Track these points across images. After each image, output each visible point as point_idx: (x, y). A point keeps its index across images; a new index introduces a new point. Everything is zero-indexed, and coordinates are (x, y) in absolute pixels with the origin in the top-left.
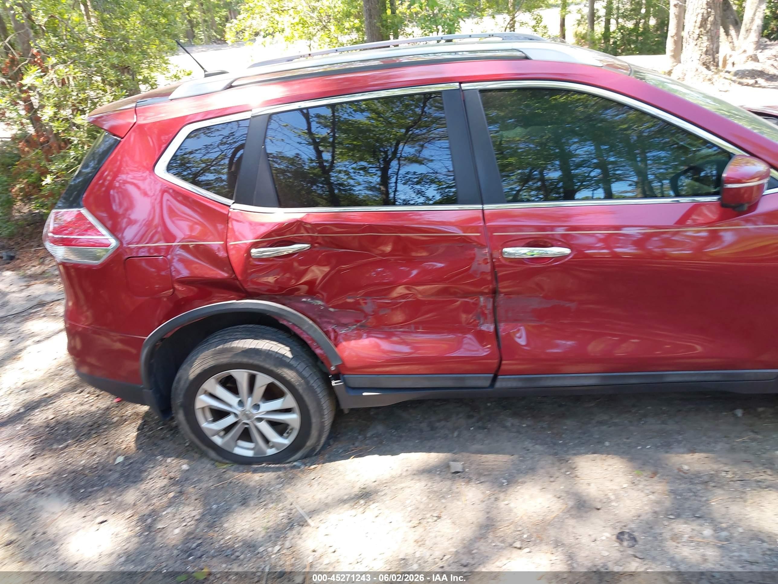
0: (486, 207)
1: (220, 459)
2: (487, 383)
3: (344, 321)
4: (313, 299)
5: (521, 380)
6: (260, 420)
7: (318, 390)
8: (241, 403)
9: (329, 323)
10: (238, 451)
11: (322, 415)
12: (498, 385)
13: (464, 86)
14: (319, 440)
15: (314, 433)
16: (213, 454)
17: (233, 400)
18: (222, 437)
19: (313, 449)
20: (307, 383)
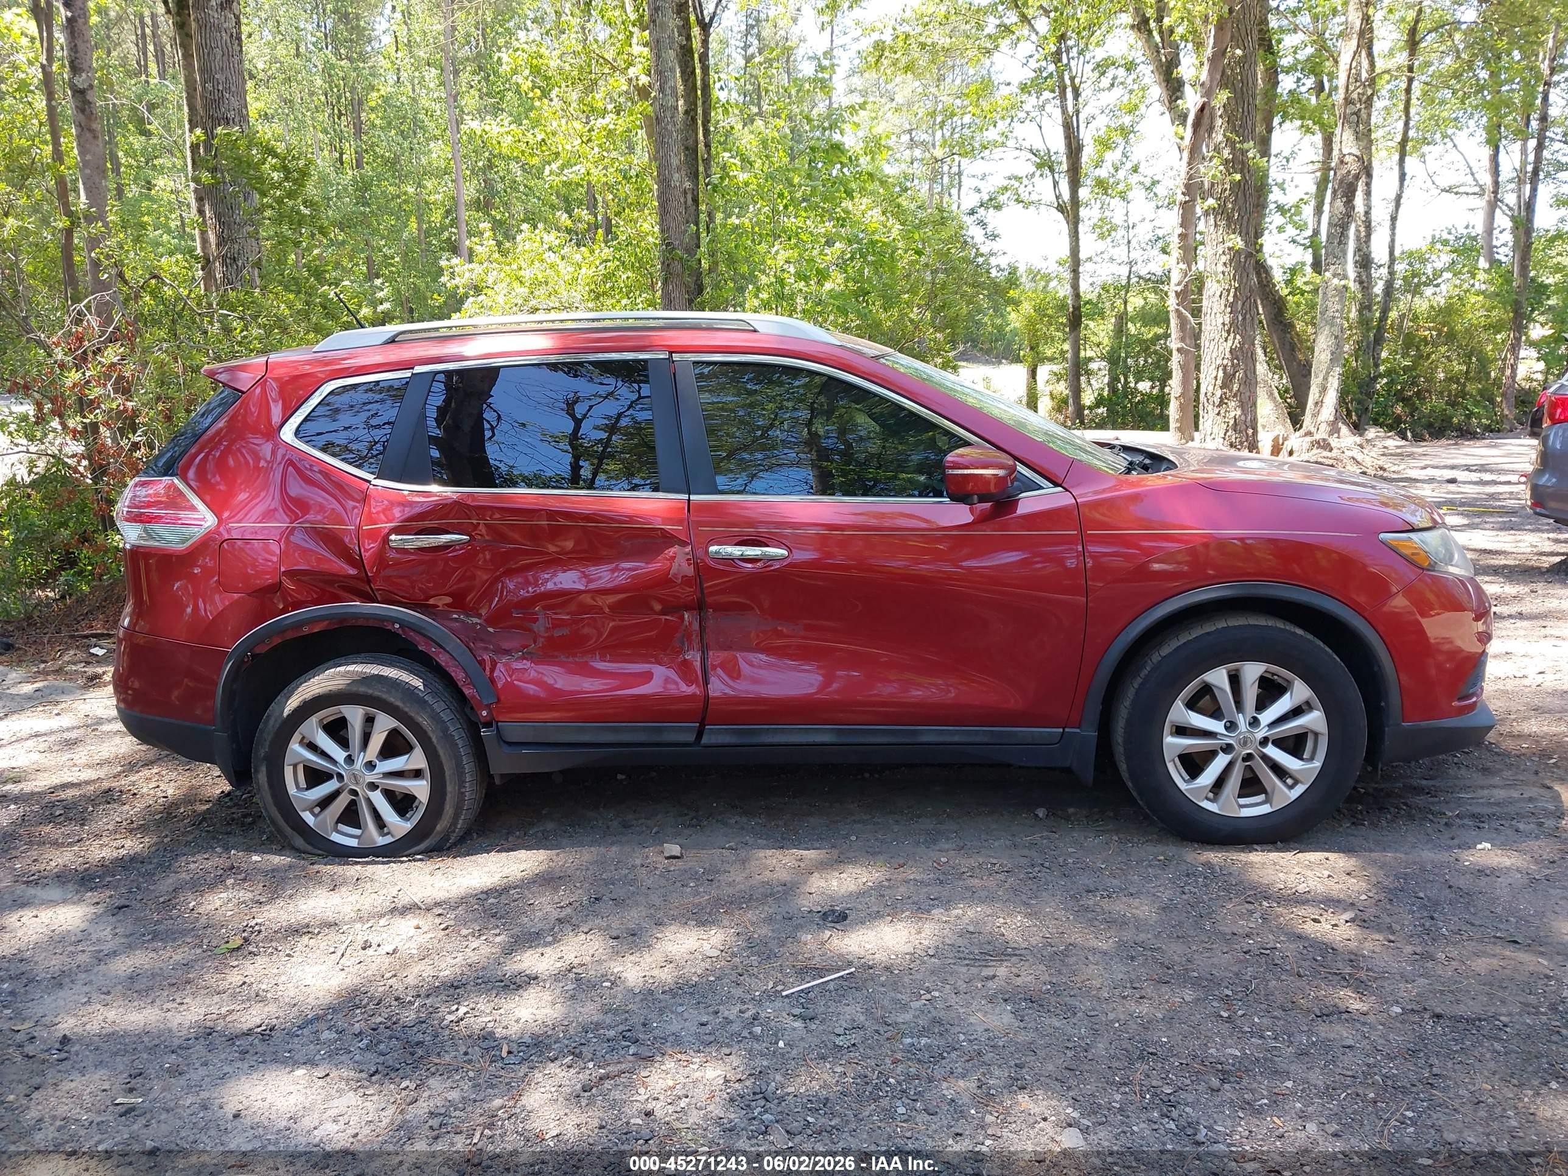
0: (693, 497)
1: (309, 848)
2: (691, 738)
3: (506, 645)
4: (468, 616)
5: (734, 731)
6: (373, 786)
7: (460, 743)
8: (350, 760)
9: (486, 649)
10: (336, 837)
11: (461, 783)
12: (705, 740)
13: (676, 357)
14: (454, 823)
15: (449, 810)
16: (299, 842)
17: (339, 754)
18: (315, 815)
19: (446, 838)
20: (445, 730)
